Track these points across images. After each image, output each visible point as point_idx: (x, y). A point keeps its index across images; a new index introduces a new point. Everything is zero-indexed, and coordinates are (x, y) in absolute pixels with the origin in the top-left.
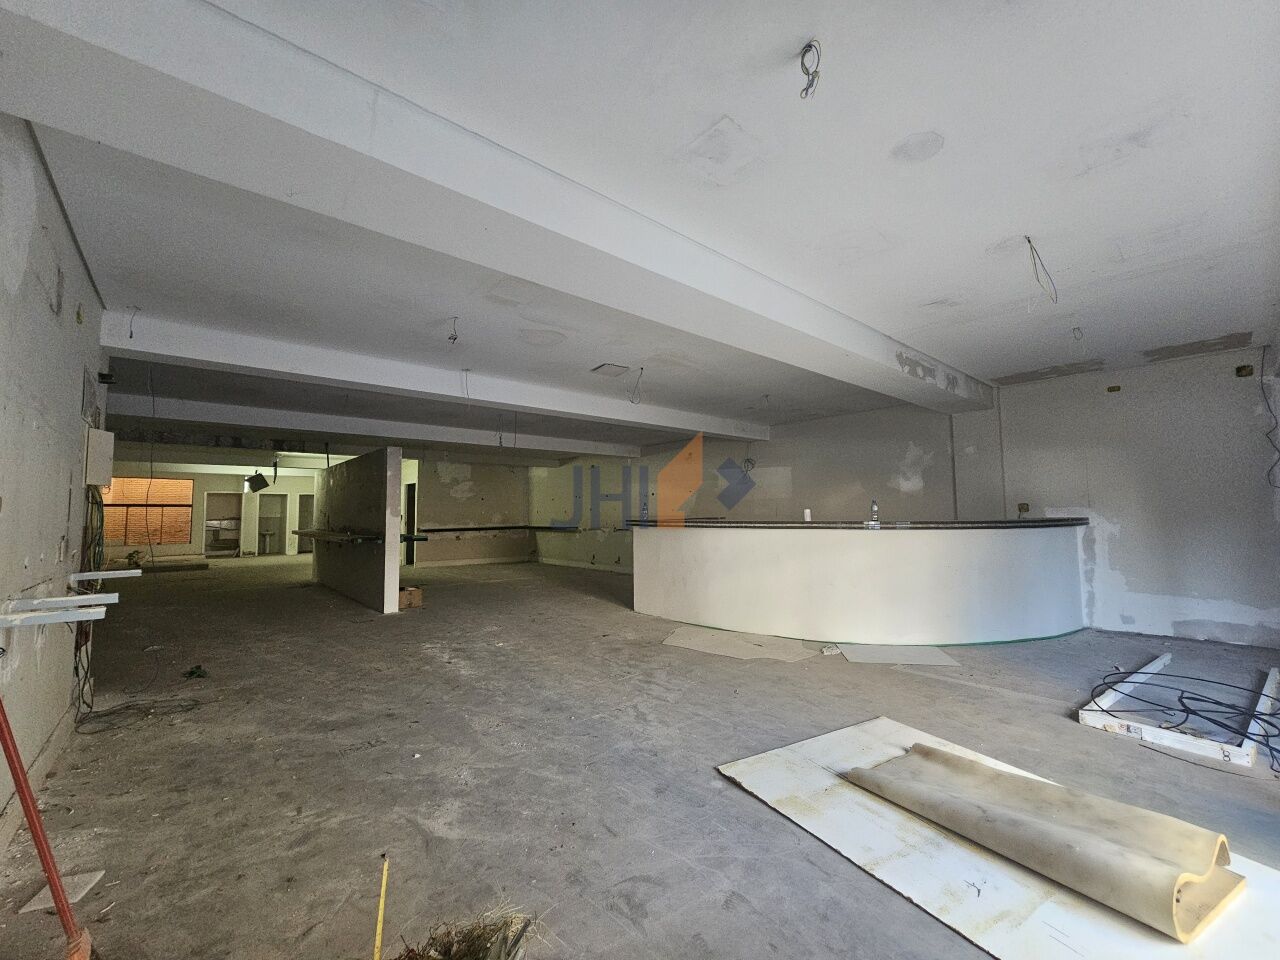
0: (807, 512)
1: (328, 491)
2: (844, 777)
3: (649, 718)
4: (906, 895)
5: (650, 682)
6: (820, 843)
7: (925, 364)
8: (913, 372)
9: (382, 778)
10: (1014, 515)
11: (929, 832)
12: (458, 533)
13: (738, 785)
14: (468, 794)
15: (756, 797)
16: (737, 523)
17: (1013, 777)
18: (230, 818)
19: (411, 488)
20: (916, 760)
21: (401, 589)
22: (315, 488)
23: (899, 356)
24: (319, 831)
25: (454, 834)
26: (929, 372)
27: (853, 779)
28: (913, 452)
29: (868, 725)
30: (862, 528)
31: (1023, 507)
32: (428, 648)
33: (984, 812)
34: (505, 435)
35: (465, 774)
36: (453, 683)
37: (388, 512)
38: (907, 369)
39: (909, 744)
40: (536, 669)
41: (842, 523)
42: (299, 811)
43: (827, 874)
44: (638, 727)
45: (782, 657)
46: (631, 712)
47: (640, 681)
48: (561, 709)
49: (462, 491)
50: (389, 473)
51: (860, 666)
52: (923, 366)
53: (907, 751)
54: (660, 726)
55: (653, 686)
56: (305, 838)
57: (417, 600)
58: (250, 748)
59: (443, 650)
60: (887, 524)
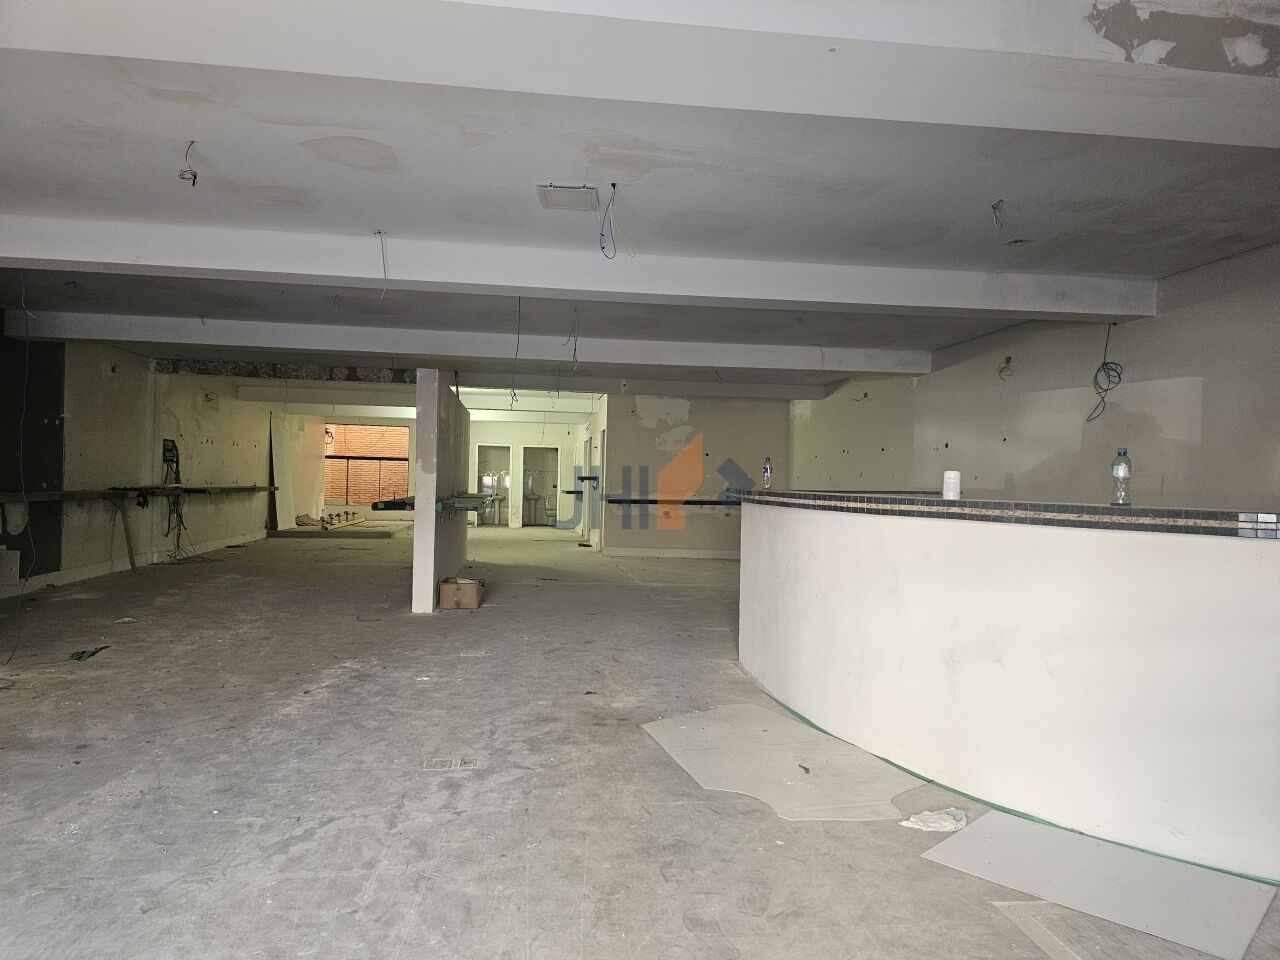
49: (674, 441)
57: (469, 599)
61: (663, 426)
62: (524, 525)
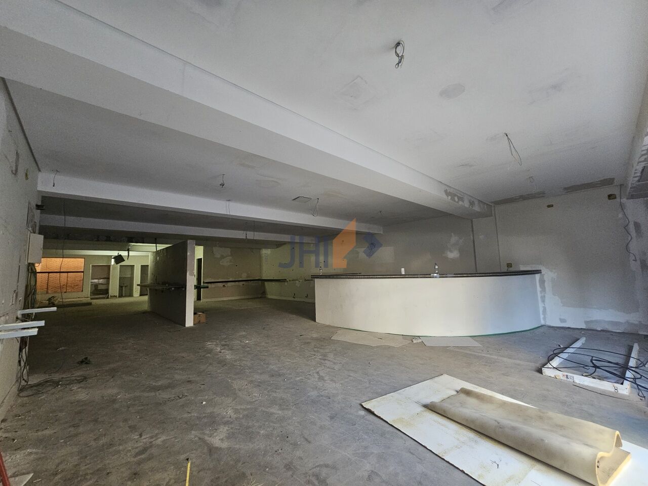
0: (403, 270)
1: (156, 263)
2: (426, 406)
3: (325, 379)
4: (461, 469)
5: (325, 360)
6: (416, 443)
7: (458, 195)
8: (453, 199)
9: (186, 415)
10: (505, 269)
11: (471, 435)
12: (224, 284)
13: (373, 413)
14: (231, 423)
15: (382, 419)
16: (368, 276)
17: (512, 404)
18: (103, 441)
19: (199, 260)
20: (463, 396)
21: (195, 314)
22: (149, 261)
23: (446, 191)
24: (151, 446)
25: (225, 445)
26: (461, 199)
27: (431, 408)
28: (454, 239)
29: (436, 379)
30: (430, 277)
31: (509, 265)
32: (209, 345)
33: (498, 423)
34: (248, 232)
35: (230, 412)
36: (222, 363)
37: (188, 274)
38: (450, 197)
39: (459, 389)
40: (266, 354)
41: (421, 275)
42: (141, 435)
43: (420, 459)
44: (320, 384)
45: (392, 344)
46: (316, 376)
47: (320, 359)
48: (280, 375)
49: (226, 262)
50: (188, 254)
51: (432, 348)
52: (458, 196)
53: (457, 392)
54: (331, 382)
55: (326, 362)
56: (145, 450)
57: (203, 319)
58: (114, 401)
59: (217, 345)
60: (443, 275)
61: (223, 257)
62: (141, 295)
